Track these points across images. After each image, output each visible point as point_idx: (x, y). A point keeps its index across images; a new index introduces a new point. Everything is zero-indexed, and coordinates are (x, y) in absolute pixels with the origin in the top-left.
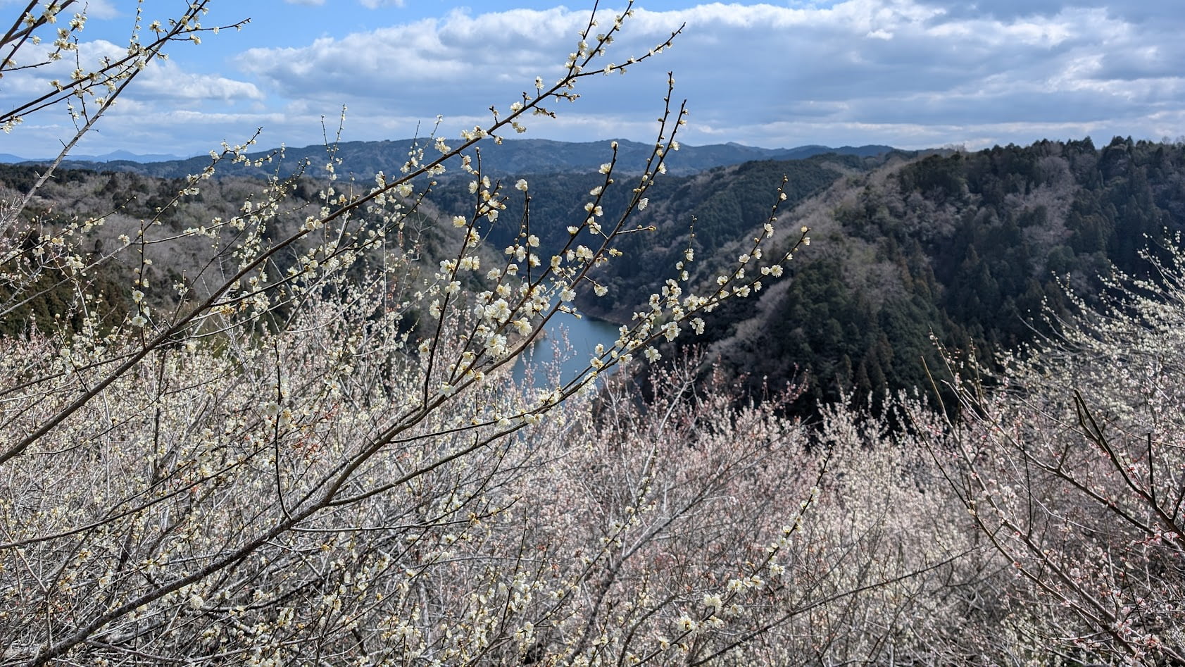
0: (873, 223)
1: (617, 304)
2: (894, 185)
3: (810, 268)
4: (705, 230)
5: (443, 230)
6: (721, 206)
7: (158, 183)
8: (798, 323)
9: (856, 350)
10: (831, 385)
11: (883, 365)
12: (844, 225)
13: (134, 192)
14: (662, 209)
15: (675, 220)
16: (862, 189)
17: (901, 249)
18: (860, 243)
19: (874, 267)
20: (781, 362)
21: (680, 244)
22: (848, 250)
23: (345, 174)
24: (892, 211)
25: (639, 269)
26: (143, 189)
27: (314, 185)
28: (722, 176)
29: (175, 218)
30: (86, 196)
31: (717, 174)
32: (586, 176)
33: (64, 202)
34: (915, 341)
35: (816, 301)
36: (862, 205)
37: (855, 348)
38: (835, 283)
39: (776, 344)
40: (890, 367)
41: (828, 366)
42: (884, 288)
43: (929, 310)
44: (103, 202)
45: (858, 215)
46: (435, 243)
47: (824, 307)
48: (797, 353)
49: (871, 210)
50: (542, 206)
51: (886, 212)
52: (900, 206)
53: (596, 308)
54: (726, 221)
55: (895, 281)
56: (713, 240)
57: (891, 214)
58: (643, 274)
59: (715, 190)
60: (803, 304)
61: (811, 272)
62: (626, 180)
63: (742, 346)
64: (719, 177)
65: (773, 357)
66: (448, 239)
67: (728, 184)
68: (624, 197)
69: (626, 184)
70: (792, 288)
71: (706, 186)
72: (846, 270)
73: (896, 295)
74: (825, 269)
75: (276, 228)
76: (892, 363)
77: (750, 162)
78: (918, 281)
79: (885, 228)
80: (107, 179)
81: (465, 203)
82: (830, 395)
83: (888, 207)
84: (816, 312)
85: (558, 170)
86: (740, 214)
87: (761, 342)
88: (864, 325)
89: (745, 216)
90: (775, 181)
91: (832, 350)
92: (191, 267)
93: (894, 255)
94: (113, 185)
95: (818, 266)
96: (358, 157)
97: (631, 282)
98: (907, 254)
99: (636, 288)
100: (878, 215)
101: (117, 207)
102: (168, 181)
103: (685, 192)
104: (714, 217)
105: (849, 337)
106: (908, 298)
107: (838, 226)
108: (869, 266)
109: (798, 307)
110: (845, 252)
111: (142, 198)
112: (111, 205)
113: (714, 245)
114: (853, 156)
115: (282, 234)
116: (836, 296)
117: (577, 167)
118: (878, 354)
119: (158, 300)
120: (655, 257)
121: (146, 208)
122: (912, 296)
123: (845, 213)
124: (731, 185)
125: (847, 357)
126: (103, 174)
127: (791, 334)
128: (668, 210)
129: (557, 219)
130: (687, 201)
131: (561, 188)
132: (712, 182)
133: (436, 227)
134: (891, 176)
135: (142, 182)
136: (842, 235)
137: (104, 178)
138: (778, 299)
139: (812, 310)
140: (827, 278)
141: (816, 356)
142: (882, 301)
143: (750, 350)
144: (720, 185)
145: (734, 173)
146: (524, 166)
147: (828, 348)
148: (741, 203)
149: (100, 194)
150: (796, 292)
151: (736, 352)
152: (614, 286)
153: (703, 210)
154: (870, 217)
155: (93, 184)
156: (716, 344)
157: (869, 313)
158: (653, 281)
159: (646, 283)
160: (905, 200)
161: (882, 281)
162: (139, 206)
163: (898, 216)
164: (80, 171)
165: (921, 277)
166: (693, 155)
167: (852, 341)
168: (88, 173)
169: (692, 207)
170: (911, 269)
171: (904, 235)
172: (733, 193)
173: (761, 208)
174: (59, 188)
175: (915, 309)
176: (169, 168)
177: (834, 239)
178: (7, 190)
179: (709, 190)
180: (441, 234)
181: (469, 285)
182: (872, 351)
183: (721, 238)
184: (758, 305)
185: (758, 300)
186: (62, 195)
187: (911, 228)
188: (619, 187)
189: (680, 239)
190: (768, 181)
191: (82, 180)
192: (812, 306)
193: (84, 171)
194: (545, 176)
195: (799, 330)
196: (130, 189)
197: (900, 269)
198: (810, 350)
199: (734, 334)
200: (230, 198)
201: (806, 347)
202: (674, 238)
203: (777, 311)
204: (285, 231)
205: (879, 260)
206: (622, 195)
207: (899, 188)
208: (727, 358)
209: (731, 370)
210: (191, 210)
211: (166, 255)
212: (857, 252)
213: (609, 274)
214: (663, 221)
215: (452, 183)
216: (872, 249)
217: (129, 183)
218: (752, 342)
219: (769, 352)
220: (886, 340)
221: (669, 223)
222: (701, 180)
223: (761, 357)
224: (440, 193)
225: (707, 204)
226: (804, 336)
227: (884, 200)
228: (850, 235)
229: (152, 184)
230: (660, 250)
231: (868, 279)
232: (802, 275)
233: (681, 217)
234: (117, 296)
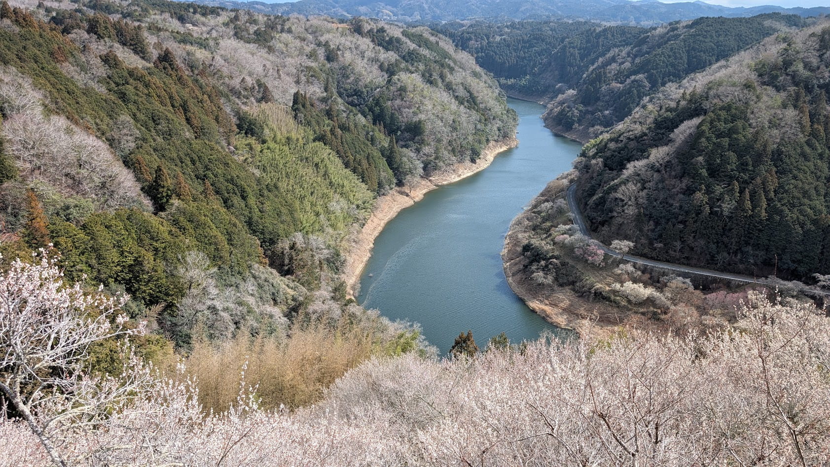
0: (787, 75)
1: (576, 125)
2: (814, 43)
3: (720, 110)
4: (655, 72)
5: (455, 62)
6: (671, 54)
7: (265, 19)
8: (700, 152)
9: (746, 178)
10: (718, 204)
11: (766, 192)
12: (760, 75)
13: (248, 24)
14: (624, 54)
15: (632, 63)
16: (784, 45)
17: (808, 98)
18: (770, 90)
19: (779, 112)
20: (681, 182)
21: (633, 82)
22: (758, 97)
23: (400, 17)
24: (807, 66)
25: (598, 99)
26: (255, 22)
27: (369, 24)
28: (677, 29)
29: (271, 44)
30: (218, 26)
31: (673, 26)
32: (572, 24)
33: (204, 29)
34: (801, 176)
35: (718, 136)
36: (780, 59)
37: (746, 177)
38: (739, 124)
39: (679, 167)
40: (772, 194)
41: (718, 189)
42: (783, 130)
43: (820, 151)
44: (228, 30)
45: (775, 67)
46: (446, 71)
47: (726, 141)
48: (695, 176)
49: (787, 64)
50: (534, 46)
51: (800, 67)
52: (815, 62)
53: (560, 127)
54: (673, 65)
55: (794, 125)
56: (660, 81)
57: (805, 67)
58: (600, 103)
59: (669, 40)
60: (708, 139)
61: (720, 112)
62: (600, 29)
63: (652, 167)
64: (673, 30)
65: (675, 177)
66: (456, 68)
67: (680, 35)
68: (597, 42)
69: (600, 32)
70: (701, 124)
71: (662, 36)
72: (752, 113)
73: (793, 137)
74: (734, 111)
75: (337, 55)
76: (775, 191)
77: (702, 18)
78: (816, 126)
79: (797, 79)
80: (233, 14)
81: (477, 41)
82: (716, 212)
83: (804, 62)
84: (718, 145)
85: (552, 19)
86: (686, 61)
87: (668, 165)
88: (758, 159)
89: (689, 64)
90: (719, 35)
91: (725, 176)
92: (275, 79)
93: (800, 104)
94: (236, 18)
95: (728, 108)
96: (410, 4)
97: (590, 109)
98: (811, 102)
99: (593, 113)
100: (793, 68)
101: (236, 34)
102: (272, 18)
103: (644, 41)
104: (664, 62)
105: (743, 166)
106: (802, 138)
107: (753, 76)
108: (773, 111)
109: (703, 139)
110: (754, 98)
111: (252, 29)
112: (232, 33)
113: (660, 84)
114: (795, 16)
115: (341, 59)
116: (738, 133)
117: (568, 17)
118: (763, 183)
119: (245, 100)
120: (612, 91)
121: (253, 36)
122: (807, 138)
123: (764, 65)
124: (682, 37)
125: (736, 183)
126: (232, 11)
127: (693, 160)
128: (628, 54)
129: (543, 57)
130: (645, 48)
131: (551, 33)
132: (667, 33)
133: (449, 59)
134: (813, 35)
135: (256, 17)
136: (756, 84)
137: (231, 13)
138: (688, 132)
139: (715, 143)
140: (734, 119)
141: (711, 180)
142: (778, 140)
143: (658, 171)
144: (673, 36)
145: (687, 27)
146: (528, 14)
147: (721, 174)
148: (688, 52)
149: (226, 25)
150: (703, 128)
151: (646, 171)
152: (576, 111)
153: (655, 55)
154: (786, 69)
155: (224, 17)
156: (632, 163)
157: (764, 150)
158: (607, 110)
159: (600, 111)
160: (820, 56)
161: (782, 124)
162: (249, 34)
163: (812, 70)
164: (218, 8)
165: (819, 123)
166: (663, 10)
167: (744, 171)
168: (223, 9)
169: (648, 53)
170: (812, 116)
171: (813, 87)
172: (682, 43)
173: (704, 56)
174: (203, 19)
175: (807, 149)
176: (285, 8)
177: (748, 86)
178: (170, 19)
179: (664, 40)
180: (452, 64)
181: (466, 104)
182: (759, 180)
183: (666, 79)
184: (672, 135)
185: (673, 131)
186: (204, 24)
187: (821, 81)
188: (594, 35)
189: (633, 77)
190: (714, 35)
191: (218, 15)
192: (715, 140)
193: (221, 8)
194: (541, 23)
195: (700, 159)
196: (247, 22)
197: (801, 115)
198: (706, 175)
199: (648, 158)
200: (310, 31)
201: (704, 172)
202: (628, 77)
203: (686, 142)
204: (343, 56)
205: (784, 106)
206: (595, 40)
207: (817, 46)
208: (639, 175)
209: (639, 185)
210: (282, 39)
211: (260, 69)
212: (765, 98)
213: (575, 102)
214: (623, 63)
215: (471, 26)
216: (781, 97)
217: (247, 17)
218: (661, 165)
219: (673, 173)
220: (774, 173)
221: (627, 65)
222: (660, 31)
223: (666, 176)
224: (460, 33)
225: (660, 51)
226: (704, 164)
227: (801, 56)
228: (764, 83)
229: (261, 19)
230: (615, 85)
231: (770, 122)
232: (712, 115)
233: (637, 60)
234: (216, 96)
